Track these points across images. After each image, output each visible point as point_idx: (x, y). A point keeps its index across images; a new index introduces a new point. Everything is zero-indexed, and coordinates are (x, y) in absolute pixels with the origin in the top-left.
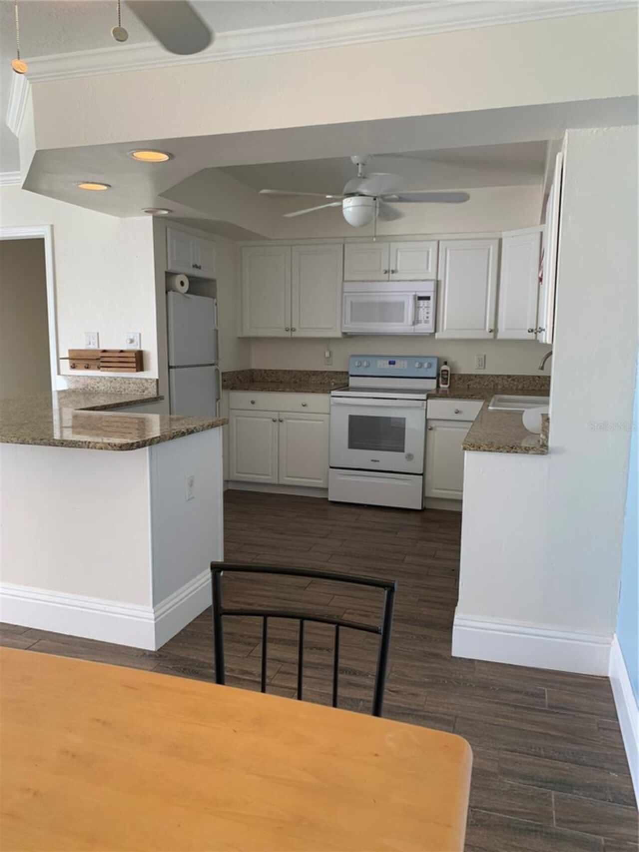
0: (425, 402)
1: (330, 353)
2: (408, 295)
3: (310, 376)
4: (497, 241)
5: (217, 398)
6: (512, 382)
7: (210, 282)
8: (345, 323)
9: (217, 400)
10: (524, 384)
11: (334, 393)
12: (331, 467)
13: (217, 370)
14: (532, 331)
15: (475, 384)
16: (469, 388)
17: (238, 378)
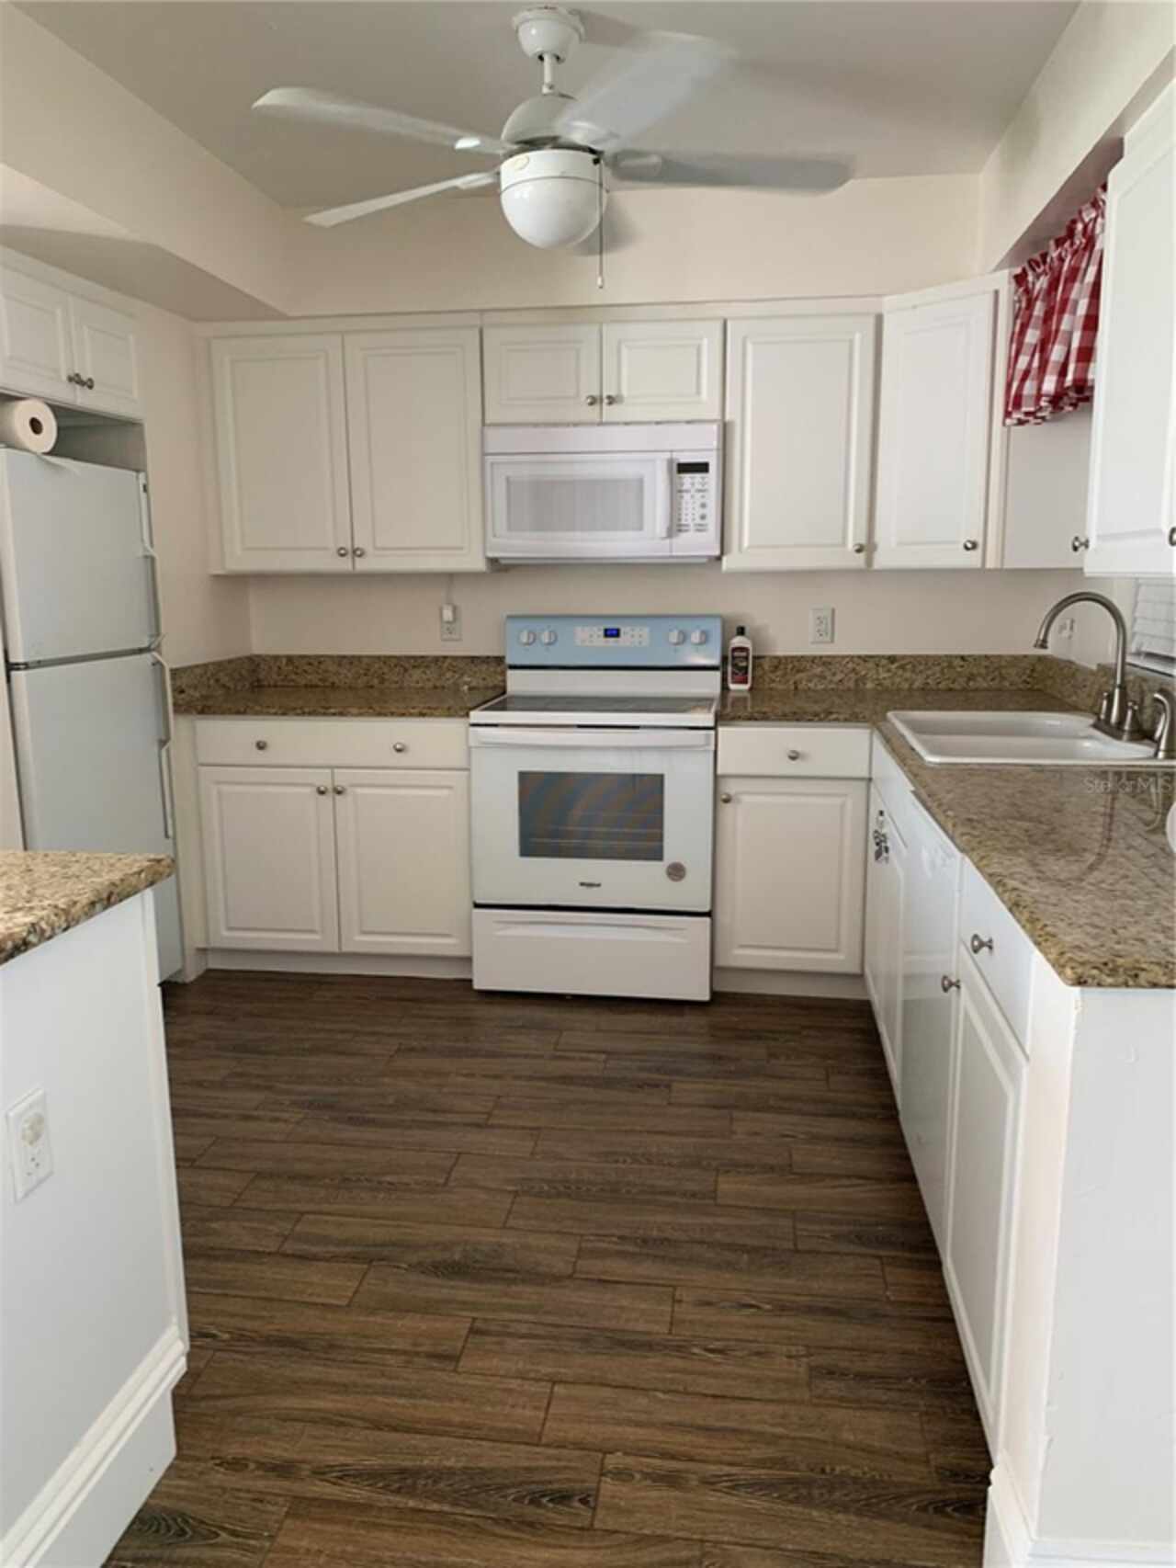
0: (712, 732)
1: (455, 610)
2: (653, 461)
3: (406, 670)
4: (871, 321)
5: (164, 738)
6: (900, 672)
7: (126, 427)
8: (495, 536)
9: (163, 743)
10: (928, 677)
11: (476, 716)
12: (477, 906)
13: (157, 663)
14: (974, 546)
15: (810, 681)
16: (796, 688)
17: (217, 681)
